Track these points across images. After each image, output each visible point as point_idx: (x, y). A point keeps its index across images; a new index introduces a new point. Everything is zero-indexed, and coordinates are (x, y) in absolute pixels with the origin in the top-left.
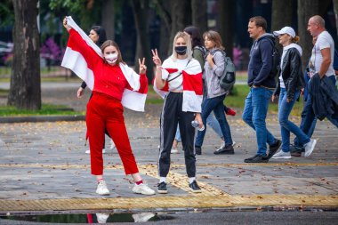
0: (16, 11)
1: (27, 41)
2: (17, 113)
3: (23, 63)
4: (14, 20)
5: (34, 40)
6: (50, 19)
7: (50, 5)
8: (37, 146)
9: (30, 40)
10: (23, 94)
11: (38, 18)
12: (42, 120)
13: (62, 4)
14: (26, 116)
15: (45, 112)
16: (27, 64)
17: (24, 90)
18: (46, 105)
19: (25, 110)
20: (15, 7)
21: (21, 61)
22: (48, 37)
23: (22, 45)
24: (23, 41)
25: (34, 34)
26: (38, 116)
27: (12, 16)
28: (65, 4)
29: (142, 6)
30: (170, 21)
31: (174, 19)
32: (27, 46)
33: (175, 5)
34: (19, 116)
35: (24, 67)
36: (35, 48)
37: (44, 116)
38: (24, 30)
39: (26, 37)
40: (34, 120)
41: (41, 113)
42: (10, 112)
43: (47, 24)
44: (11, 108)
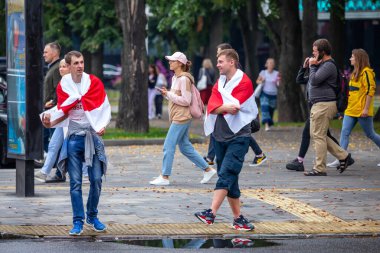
0: (124, 33)
1: (135, 63)
2: (125, 136)
3: (131, 86)
4: (122, 43)
5: (142, 63)
6: (158, 42)
7: (159, 27)
8: (145, 170)
9: (139, 63)
10: (131, 117)
11: (147, 41)
12: (150, 143)
13: (170, 26)
14: (134, 138)
15: (153, 135)
16: (135, 86)
17: (132, 112)
18: (154, 128)
19: (133, 133)
20: (124, 29)
21: (130, 83)
22: (156, 59)
23: (131, 67)
24: (131, 63)
25: (143, 57)
26: (146, 139)
27: (120, 39)
28: (174, 26)
29: (251, 28)
30: (280, 43)
31: (283, 40)
32: (135, 69)
33: (285, 26)
34: (127, 139)
35: (133, 89)
36: (143, 71)
37: (152, 139)
38: (133, 52)
39: (135, 58)
40: (142, 143)
41: (149, 136)
42: (119, 135)
43: (156, 47)
44: (119, 131)
